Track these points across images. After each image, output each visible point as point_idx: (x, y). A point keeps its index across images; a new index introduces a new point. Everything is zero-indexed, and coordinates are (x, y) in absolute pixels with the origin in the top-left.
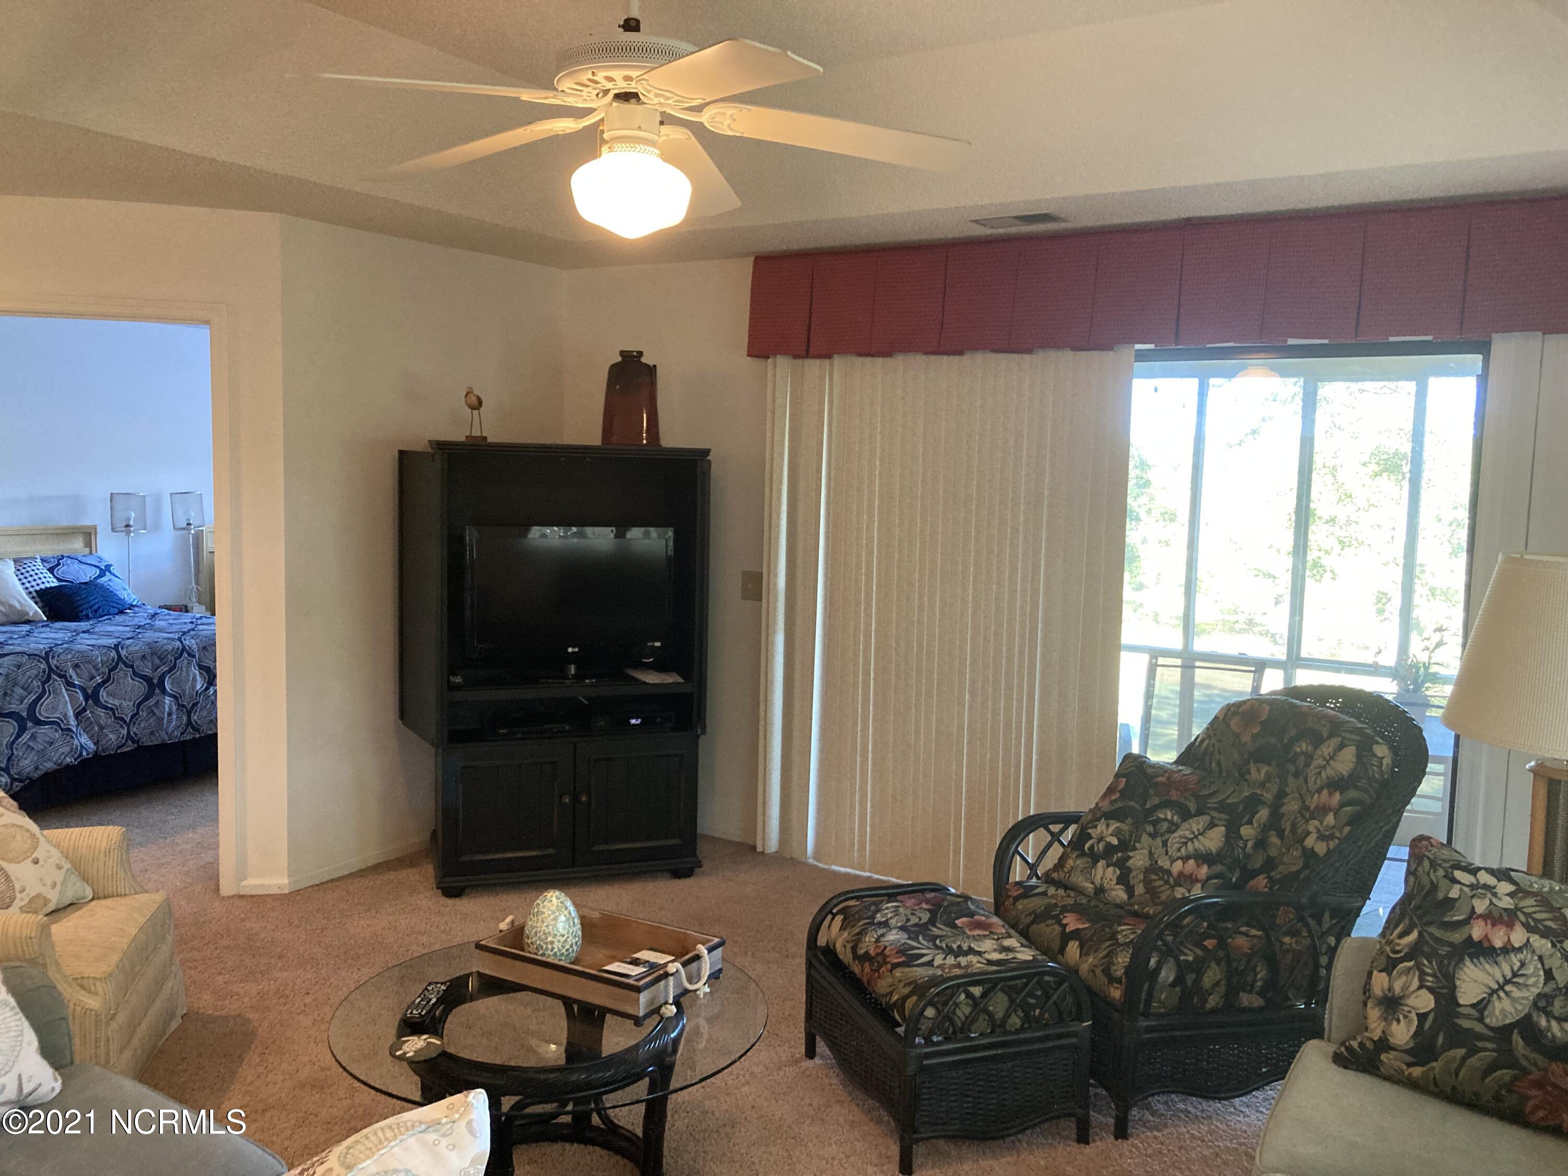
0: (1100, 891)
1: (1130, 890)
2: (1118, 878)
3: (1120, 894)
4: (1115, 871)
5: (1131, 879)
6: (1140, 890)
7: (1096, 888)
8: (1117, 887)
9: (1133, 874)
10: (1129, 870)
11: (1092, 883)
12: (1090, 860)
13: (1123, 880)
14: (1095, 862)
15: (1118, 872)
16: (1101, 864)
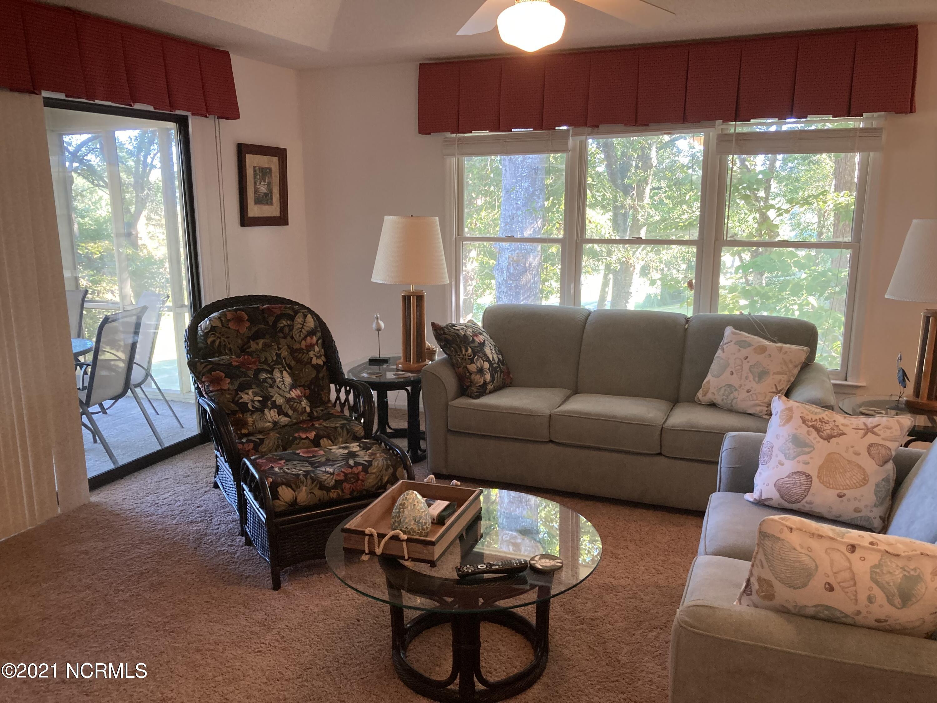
0: (275, 423)
1: (287, 415)
2: (278, 413)
3: (284, 420)
4: (274, 411)
5: (284, 410)
6: (290, 412)
7: (273, 423)
8: (280, 417)
9: (283, 407)
10: (280, 406)
11: (269, 422)
12: (259, 413)
13: (281, 412)
14: (263, 412)
15: (276, 410)
16: (266, 411)
